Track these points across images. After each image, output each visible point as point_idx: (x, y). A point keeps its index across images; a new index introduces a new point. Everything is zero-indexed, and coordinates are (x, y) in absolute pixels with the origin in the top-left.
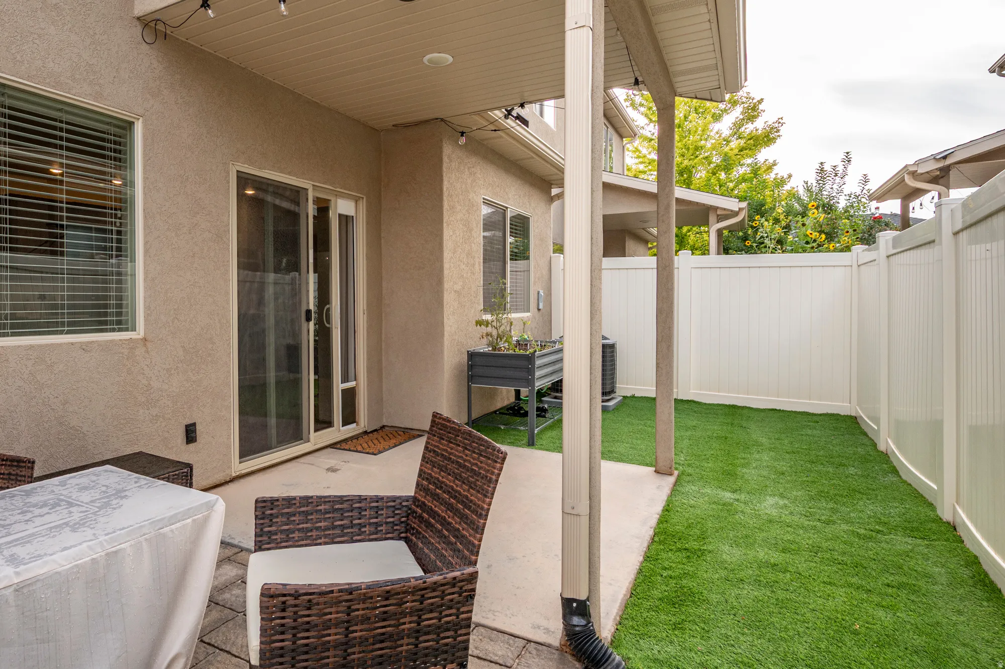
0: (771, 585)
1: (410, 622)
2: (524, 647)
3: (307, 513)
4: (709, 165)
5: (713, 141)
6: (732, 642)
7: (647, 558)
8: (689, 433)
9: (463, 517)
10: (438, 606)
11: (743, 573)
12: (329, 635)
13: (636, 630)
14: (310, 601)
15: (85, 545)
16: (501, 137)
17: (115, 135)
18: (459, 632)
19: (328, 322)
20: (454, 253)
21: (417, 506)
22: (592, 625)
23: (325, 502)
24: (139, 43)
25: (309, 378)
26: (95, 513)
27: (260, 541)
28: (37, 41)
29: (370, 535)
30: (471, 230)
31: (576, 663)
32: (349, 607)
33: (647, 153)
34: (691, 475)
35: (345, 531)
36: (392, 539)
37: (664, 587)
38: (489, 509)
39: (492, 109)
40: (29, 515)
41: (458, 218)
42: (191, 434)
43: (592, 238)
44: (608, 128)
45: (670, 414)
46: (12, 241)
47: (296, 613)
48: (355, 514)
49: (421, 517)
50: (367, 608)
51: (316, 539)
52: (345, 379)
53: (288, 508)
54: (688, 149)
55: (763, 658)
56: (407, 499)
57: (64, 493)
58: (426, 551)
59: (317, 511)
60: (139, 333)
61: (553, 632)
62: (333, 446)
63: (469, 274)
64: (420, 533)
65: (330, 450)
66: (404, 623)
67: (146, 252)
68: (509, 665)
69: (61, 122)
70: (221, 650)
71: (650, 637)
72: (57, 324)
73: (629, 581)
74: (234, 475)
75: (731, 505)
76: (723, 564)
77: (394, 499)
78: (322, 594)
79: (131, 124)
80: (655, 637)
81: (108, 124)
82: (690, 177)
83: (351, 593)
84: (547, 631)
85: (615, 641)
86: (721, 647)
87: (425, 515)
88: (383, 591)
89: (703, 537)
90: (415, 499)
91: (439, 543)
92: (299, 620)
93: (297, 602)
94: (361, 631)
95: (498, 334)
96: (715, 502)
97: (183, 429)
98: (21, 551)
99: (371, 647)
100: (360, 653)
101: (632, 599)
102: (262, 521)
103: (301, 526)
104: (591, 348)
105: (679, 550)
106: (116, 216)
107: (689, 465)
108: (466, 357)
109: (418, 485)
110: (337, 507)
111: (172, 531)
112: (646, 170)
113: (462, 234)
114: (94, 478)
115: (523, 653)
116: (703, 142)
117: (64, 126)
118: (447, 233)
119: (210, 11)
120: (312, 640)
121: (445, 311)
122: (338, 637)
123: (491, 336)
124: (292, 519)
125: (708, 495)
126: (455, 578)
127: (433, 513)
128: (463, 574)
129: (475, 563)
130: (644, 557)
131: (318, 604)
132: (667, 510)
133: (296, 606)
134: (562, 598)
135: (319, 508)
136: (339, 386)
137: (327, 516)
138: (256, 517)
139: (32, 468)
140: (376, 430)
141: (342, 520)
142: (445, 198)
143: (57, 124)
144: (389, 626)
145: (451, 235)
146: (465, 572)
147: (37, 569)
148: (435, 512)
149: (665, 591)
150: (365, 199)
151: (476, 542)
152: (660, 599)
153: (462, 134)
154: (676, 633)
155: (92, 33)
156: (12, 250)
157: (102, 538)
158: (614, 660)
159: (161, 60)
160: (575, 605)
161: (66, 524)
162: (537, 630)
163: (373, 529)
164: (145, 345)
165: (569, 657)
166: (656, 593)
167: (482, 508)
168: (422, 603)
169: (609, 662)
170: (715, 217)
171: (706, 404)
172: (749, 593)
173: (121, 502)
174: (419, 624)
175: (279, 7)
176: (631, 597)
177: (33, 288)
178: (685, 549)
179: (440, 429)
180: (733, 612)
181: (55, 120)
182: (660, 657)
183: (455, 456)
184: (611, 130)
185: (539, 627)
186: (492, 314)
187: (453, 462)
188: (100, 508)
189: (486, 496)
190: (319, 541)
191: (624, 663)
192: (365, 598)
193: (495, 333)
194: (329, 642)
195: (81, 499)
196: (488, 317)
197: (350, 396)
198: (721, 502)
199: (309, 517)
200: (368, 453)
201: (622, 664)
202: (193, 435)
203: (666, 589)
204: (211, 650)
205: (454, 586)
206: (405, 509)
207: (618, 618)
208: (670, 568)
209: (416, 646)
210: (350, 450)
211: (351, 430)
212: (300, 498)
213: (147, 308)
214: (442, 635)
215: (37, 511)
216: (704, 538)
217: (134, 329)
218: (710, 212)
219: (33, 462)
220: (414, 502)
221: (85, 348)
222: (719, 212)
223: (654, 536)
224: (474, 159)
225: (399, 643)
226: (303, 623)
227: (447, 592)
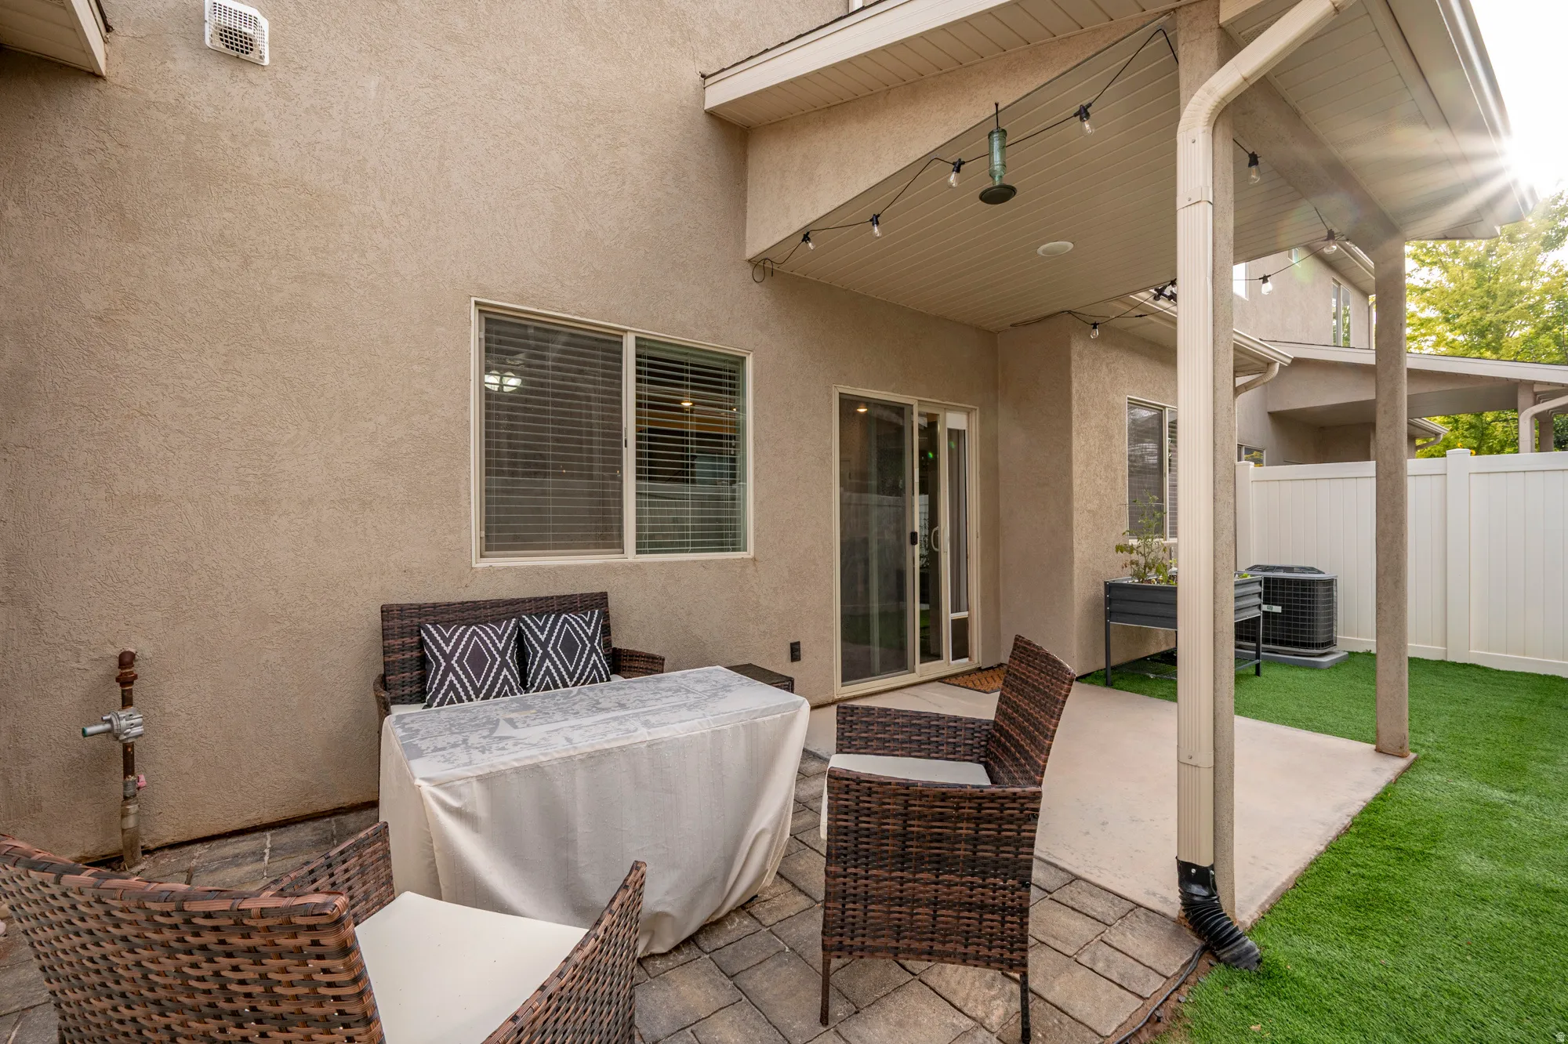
0: (1534, 915)
1: (967, 829)
2: (1132, 910)
3: (885, 725)
4: (1538, 316)
5: (1546, 280)
6: (1440, 966)
7: (1330, 848)
8: (1452, 708)
9: (1033, 740)
10: (997, 819)
11: (1488, 891)
12: (888, 824)
13: (1291, 924)
14: (870, 788)
15: (696, 721)
16: (1152, 322)
17: (730, 371)
18: (1021, 850)
19: (937, 546)
20: (1087, 466)
21: (996, 731)
22: (1218, 899)
23: (903, 716)
24: (751, 284)
25: (915, 607)
26: (705, 700)
27: (842, 745)
28: (668, 298)
29: (948, 754)
30: (1111, 438)
31: (1195, 938)
32: (906, 801)
33: (1417, 310)
34: (1439, 761)
35: (923, 747)
36: (971, 761)
37: (1348, 886)
38: (1055, 731)
39: (1134, 292)
40: (659, 696)
41: (1093, 424)
42: (795, 652)
43: (1215, 444)
44: (1339, 284)
45: (1400, 673)
46: (651, 472)
47: (858, 797)
48: (933, 731)
49: (999, 741)
50: (924, 806)
51: (893, 750)
52: (956, 608)
53: (867, 717)
54: (1494, 297)
55: (1488, 995)
56: (987, 723)
57: (685, 683)
58: (1001, 774)
59: (895, 724)
60: (749, 553)
61: (1172, 903)
62: (941, 680)
63: (1109, 490)
64: (997, 757)
65: (937, 684)
66: (961, 828)
67: (756, 476)
68: (1108, 923)
69: (687, 364)
70: (812, 848)
71: (1310, 935)
72: (681, 544)
73: (1294, 869)
74: (836, 697)
75: (1501, 807)
76: (1457, 876)
77: (973, 721)
78: (881, 784)
79: (743, 359)
80: (1317, 937)
81: (724, 361)
82: (1498, 338)
83: (907, 788)
84: (1165, 900)
85: (1256, 928)
86: (1419, 967)
87: (1003, 739)
88: (938, 792)
89: (1434, 838)
90: (995, 722)
91: (1012, 766)
92: (861, 805)
93: (858, 787)
94: (919, 826)
95: (1146, 563)
96: (1471, 800)
97: (788, 648)
98: (653, 719)
99: (929, 845)
100: (917, 847)
101: (1295, 891)
102: (842, 726)
103: (879, 736)
104: (1215, 573)
105: (1388, 848)
106: (731, 446)
107: (1439, 749)
108: (1102, 588)
109: (998, 709)
110: (914, 722)
111: (764, 722)
112: (1416, 334)
113: (1097, 444)
114: (707, 674)
115: (1129, 915)
116: (1524, 284)
117: (689, 368)
118: (1078, 444)
119: (810, 244)
120: (872, 826)
121: (1075, 535)
122: (895, 827)
123: (1137, 564)
124: (871, 728)
125: (1461, 790)
126: (1015, 794)
127: (1009, 737)
128: (1024, 791)
129: (1040, 784)
130: (1326, 847)
131: (877, 793)
132: (1381, 799)
133: (858, 791)
134: (1179, 861)
135: (897, 721)
136: (948, 616)
137: (904, 729)
138: (838, 721)
139: (663, 664)
140: (992, 668)
141: (919, 735)
142: (1074, 402)
143: (684, 367)
144: (946, 828)
145: (1083, 444)
146: (1026, 789)
147: (662, 733)
148: (1011, 736)
149: (1349, 890)
150: (978, 411)
151: (1041, 763)
152: (1338, 898)
153: (1095, 326)
154: (1352, 938)
155: (711, 281)
156: (650, 479)
157: (709, 718)
158: (1244, 943)
159: (768, 295)
160: (1193, 871)
161: (685, 705)
162: (1152, 897)
163: (950, 749)
164: (755, 565)
165: (1188, 932)
166: (1334, 890)
167: (1048, 729)
168: (979, 812)
169: (1236, 944)
170: (1531, 396)
171: (1499, 671)
172: (1489, 918)
173: (726, 694)
174: (977, 832)
175: (873, 230)
176: (1294, 887)
177: (669, 513)
178: (1397, 849)
179: (1021, 653)
180: (1455, 933)
181: (682, 363)
182: (1318, 959)
183: (1032, 679)
184: (1345, 286)
185: (1154, 894)
186: (1139, 539)
187: (1029, 685)
188: (709, 697)
189: (1052, 717)
190: (896, 753)
191: (1258, 950)
192: (922, 795)
193: (1142, 561)
194: (888, 830)
195: (697, 688)
196: (1134, 542)
197: (961, 628)
198: (1482, 800)
199: (887, 728)
200: (979, 691)
201: (1254, 950)
202: (797, 653)
203: (1351, 888)
204: (802, 846)
205: (1014, 801)
206: (985, 733)
207: (1267, 906)
208: (1365, 866)
209: (975, 853)
210: (959, 686)
211: (963, 664)
212: (879, 709)
213: (756, 529)
214: (1002, 849)
215: (664, 694)
216: (1434, 841)
217: (745, 550)
218: (1519, 390)
219: (664, 660)
220: (994, 726)
221: (705, 565)
222: (1537, 389)
223: (1351, 826)
224: (1114, 353)
225: (957, 846)
226: (864, 808)
227: (1007, 806)
